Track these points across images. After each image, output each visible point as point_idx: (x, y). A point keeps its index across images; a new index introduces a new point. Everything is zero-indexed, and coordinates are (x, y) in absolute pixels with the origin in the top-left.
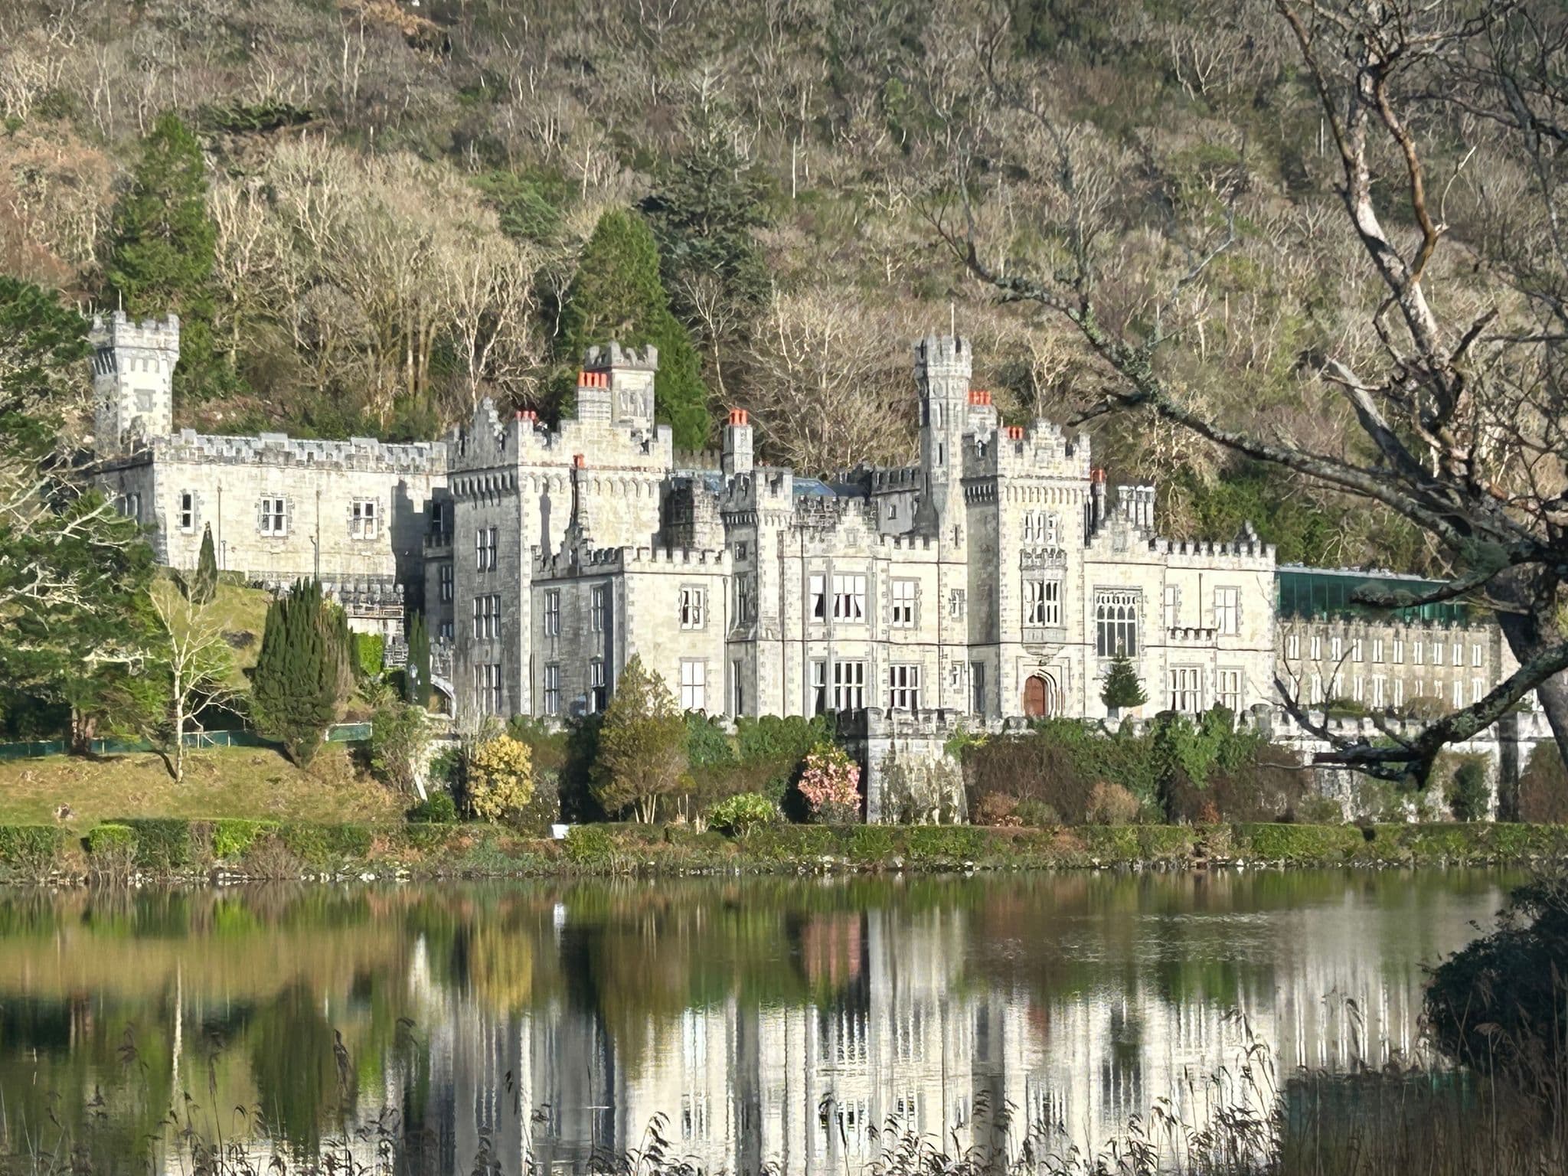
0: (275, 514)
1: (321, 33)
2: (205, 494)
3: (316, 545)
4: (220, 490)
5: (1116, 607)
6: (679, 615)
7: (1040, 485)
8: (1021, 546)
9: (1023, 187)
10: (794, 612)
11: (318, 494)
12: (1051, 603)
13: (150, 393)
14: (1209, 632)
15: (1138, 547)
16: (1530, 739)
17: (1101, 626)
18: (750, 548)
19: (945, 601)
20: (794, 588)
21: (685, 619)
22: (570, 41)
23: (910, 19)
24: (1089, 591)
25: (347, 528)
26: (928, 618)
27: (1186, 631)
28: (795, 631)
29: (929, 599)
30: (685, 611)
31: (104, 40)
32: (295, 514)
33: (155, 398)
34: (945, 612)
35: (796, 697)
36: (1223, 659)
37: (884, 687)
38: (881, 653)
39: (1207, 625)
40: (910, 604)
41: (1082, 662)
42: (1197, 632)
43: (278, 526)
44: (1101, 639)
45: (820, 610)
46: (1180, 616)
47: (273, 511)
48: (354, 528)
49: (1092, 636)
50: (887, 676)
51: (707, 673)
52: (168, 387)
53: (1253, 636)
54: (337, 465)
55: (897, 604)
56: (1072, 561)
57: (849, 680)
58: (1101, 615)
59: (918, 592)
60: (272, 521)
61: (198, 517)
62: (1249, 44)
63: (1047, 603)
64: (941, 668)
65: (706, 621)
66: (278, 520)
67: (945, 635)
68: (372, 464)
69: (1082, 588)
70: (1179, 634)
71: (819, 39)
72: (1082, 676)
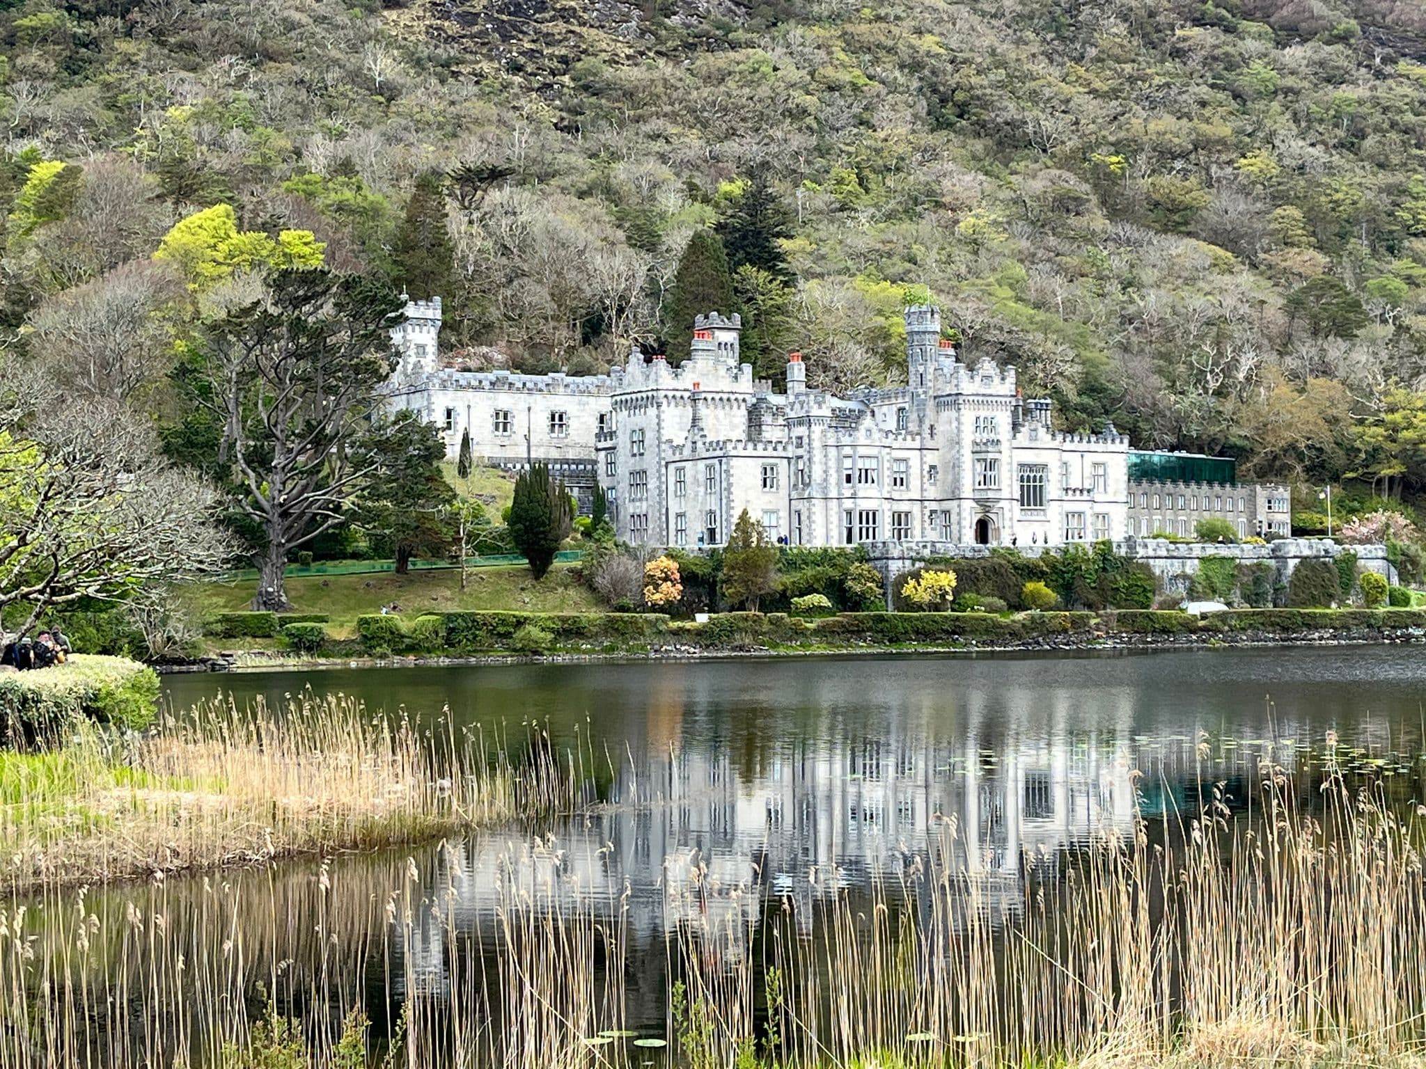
0: (502, 421)
1: (501, 122)
2: (460, 409)
3: (528, 441)
4: (469, 407)
5: (1032, 475)
6: (761, 483)
7: (985, 400)
8: (972, 438)
9: (941, 212)
10: (833, 480)
11: (529, 409)
12: (993, 473)
13: (423, 347)
14: (1089, 491)
15: (1044, 437)
16: (1295, 557)
17: (1022, 487)
18: (806, 440)
19: (925, 473)
20: (832, 463)
21: (765, 486)
22: (654, 125)
23: (866, 109)
24: (1015, 466)
25: (548, 429)
26: (915, 482)
27: (1074, 491)
28: (833, 493)
29: (915, 471)
30: (765, 480)
31: (367, 127)
32: (515, 421)
33: (427, 349)
34: (925, 480)
35: (834, 533)
36: (1099, 508)
37: (888, 527)
38: (886, 505)
39: (1087, 486)
40: (904, 476)
41: (1011, 510)
42: (1081, 491)
43: (505, 430)
44: (1022, 495)
45: (849, 478)
46: (1070, 481)
47: (501, 419)
48: (552, 431)
49: (1017, 495)
50: (890, 520)
51: (778, 518)
52: (435, 343)
53: (1115, 493)
54: (541, 390)
55: (897, 476)
56: (1005, 446)
57: (868, 522)
58: (1022, 481)
59: (908, 467)
60: (501, 426)
61: (456, 423)
62: (1077, 123)
63: (989, 473)
64: (923, 515)
65: (778, 486)
66: (505, 424)
67: (925, 494)
68: (562, 389)
69: (1011, 464)
70: (1070, 492)
71: (809, 120)
72: (1011, 519)
